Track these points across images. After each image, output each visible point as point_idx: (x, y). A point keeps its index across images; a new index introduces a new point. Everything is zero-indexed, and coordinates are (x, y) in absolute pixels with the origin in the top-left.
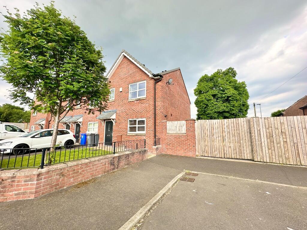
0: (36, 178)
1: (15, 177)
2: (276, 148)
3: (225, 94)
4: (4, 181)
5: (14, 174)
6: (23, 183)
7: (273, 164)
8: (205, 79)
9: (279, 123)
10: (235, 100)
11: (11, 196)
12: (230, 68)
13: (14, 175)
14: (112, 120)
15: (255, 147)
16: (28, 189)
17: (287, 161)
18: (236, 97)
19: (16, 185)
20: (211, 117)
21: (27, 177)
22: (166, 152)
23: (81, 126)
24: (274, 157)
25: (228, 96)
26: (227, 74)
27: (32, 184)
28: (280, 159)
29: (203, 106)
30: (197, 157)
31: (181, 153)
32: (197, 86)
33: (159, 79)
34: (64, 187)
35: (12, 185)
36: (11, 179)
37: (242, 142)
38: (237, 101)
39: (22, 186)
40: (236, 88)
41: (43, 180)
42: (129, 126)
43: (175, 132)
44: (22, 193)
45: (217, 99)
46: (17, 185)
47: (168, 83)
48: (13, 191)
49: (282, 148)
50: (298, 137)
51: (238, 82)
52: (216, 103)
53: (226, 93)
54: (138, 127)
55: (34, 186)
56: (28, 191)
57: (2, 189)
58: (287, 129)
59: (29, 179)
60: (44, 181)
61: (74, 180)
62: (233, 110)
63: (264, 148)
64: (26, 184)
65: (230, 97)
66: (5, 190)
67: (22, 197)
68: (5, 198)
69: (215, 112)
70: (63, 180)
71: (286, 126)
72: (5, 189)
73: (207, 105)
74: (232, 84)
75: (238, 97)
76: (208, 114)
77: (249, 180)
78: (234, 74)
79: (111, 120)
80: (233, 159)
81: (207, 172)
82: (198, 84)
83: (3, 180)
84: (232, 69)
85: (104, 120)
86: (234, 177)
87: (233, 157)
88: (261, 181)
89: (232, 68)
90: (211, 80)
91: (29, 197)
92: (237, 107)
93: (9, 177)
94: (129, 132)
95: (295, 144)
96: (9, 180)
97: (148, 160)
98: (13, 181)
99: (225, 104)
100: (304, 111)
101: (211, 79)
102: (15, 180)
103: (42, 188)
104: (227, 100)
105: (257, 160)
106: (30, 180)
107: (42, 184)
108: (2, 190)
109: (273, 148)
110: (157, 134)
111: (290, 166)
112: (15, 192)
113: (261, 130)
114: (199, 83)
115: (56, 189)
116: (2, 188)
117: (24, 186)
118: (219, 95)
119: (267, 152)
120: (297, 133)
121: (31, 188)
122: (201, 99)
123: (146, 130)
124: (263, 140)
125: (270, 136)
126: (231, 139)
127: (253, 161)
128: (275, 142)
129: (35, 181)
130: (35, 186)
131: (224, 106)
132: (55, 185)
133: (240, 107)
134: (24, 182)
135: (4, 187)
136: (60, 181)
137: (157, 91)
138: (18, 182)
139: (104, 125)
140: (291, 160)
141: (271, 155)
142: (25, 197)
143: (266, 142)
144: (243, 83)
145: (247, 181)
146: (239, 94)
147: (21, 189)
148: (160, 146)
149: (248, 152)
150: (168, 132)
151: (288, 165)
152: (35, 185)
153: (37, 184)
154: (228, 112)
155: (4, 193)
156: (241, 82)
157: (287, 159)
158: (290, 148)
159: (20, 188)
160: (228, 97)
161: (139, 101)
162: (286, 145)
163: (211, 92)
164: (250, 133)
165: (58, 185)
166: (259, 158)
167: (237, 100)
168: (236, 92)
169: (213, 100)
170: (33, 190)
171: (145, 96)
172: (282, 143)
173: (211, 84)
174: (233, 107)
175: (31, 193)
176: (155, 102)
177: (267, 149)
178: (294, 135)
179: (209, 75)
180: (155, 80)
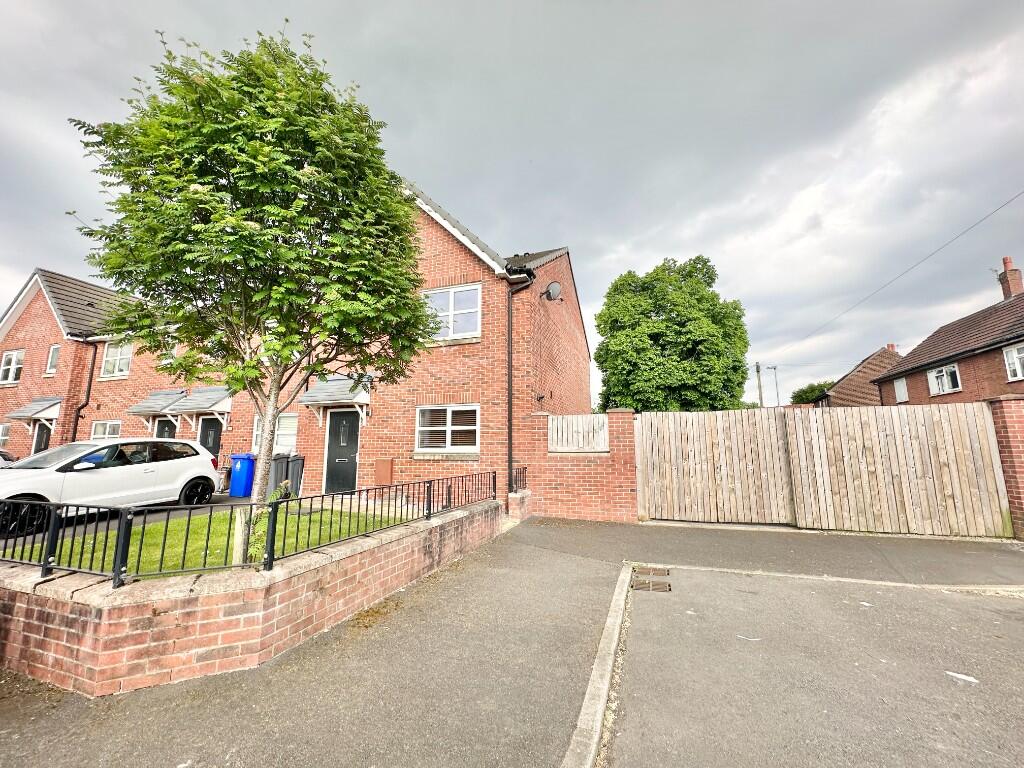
0: (261, 600)
1: (197, 599)
2: (851, 493)
3: (687, 333)
4: (159, 614)
5: (191, 590)
6: (222, 619)
7: (843, 533)
8: (627, 286)
9: (857, 422)
10: (713, 354)
11: (184, 664)
12: (698, 258)
13: (193, 595)
14: (357, 406)
15: (800, 489)
16: (238, 637)
17: (878, 524)
18: (717, 345)
19: (198, 627)
20: (647, 401)
21: (235, 597)
22: (546, 511)
23: (224, 429)
24: (846, 514)
25: (694, 341)
26: (690, 275)
27: (250, 622)
28: (860, 519)
29: (624, 369)
30: (640, 523)
31: (594, 512)
32: (605, 304)
33: (523, 281)
34: (323, 626)
35: (187, 628)
36: (184, 607)
37: (764, 475)
38: (718, 357)
39: (220, 628)
40: (717, 318)
41: (278, 607)
42: (418, 428)
43: (575, 449)
44: (219, 650)
45: (663, 348)
46: (203, 625)
47: (545, 296)
48: (191, 648)
49: (866, 489)
50: (902, 462)
51: (721, 301)
52: (662, 360)
53: (691, 332)
54: (454, 432)
55: (257, 627)
56: (239, 644)
57: (155, 644)
58: (876, 439)
59: (240, 603)
60: (281, 611)
61: (346, 604)
62: (709, 382)
63: (821, 491)
64: (231, 621)
65: (701, 342)
66: (164, 645)
67: (221, 667)
68: (165, 671)
69: (658, 388)
70: (322, 605)
71: (875, 433)
72: (163, 642)
73: (635, 364)
74: (706, 305)
75: (722, 345)
76: (639, 392)
77: (806, 577)
78: (710, 277)
79: (353, 406)
80: (741, 523)
81: (690, 564)
82: (606, 300)
83: (155, 613)
84: (705, 262)
85: (326, 408)
86: (767, 573)
87: (741, 519)
88: (835, 579)
89: (705, 257)
90: (644, 290)
91: (242, 663)
92: (718, 373)
93: (176, 601)
94: (417, 450)
95: (895, 480)
96: (178, 612)
97: (505, 536)
98: (188, 614)
99: (686, 363)
100: (880, 391)
101: (646, 287)
102: (196, 609)
103: (276, 632)
104: (692, 352)
105: (804, 526)
106: (244, 609)
107: (275, 620)
108: (155, 646)
109: (843, 491)
110: (515, 457)
111: (884, 535)
112: (197, 650)
113: (814, 442)
114: (609, 295)
115: (306, 634)
116: (155, 641)
117: (224, 630)
118: (671, 337)
119: (829, 501)
120: (900, 449)
121: (248, 635)
122: (616, 345)
123: (482, 444)
124: (818, 469)
125: (836, 459)
126: (736, 468)
127: (795, 527)
128: (848, 473)
129: (259, 611)
130: (260, 627)
131: (685, 371)
132: (304, 621)
133: (726, 373)
134: (225, 616)
135: (160, 636)
136: (316, 607)
137: (514, 320)
138: (207, 615)
139: (324, 424)
140: (886, 521)
141: (838, 509)
142: (231, 665)
143: (826, 475)
144: (736, 306)
145: (801, 581)
146: (726, 335)
147: (216, 638)
148: (528, 492)
149: (781, 503)
150: (551, 448)
151: (880, 535)
152: (258, 624)
153: (266, 619)
154: (694, 388)
155: (161, 655)
156: (730, 300)
157: (877, 518)
158: (883, 491)
159: (211, 635)
160: (697, 343)
161: (456, 348)
162: (874, 482)
163: (645, 328)
164: (787, 451)
165: (309, 621)
166: (810, 520)
167: (719, 355)
168: (713, 329)
169: (653, 353)
170: (254, 641)
171: (478, 333)
172: (865, 477)
173: (646, 303)
174: (709, 373)
175: (249, 650)
176: (510, 354)
177: (828, 492)
178: (893, 454)
179: (641, 274)
180: (511, 283)
